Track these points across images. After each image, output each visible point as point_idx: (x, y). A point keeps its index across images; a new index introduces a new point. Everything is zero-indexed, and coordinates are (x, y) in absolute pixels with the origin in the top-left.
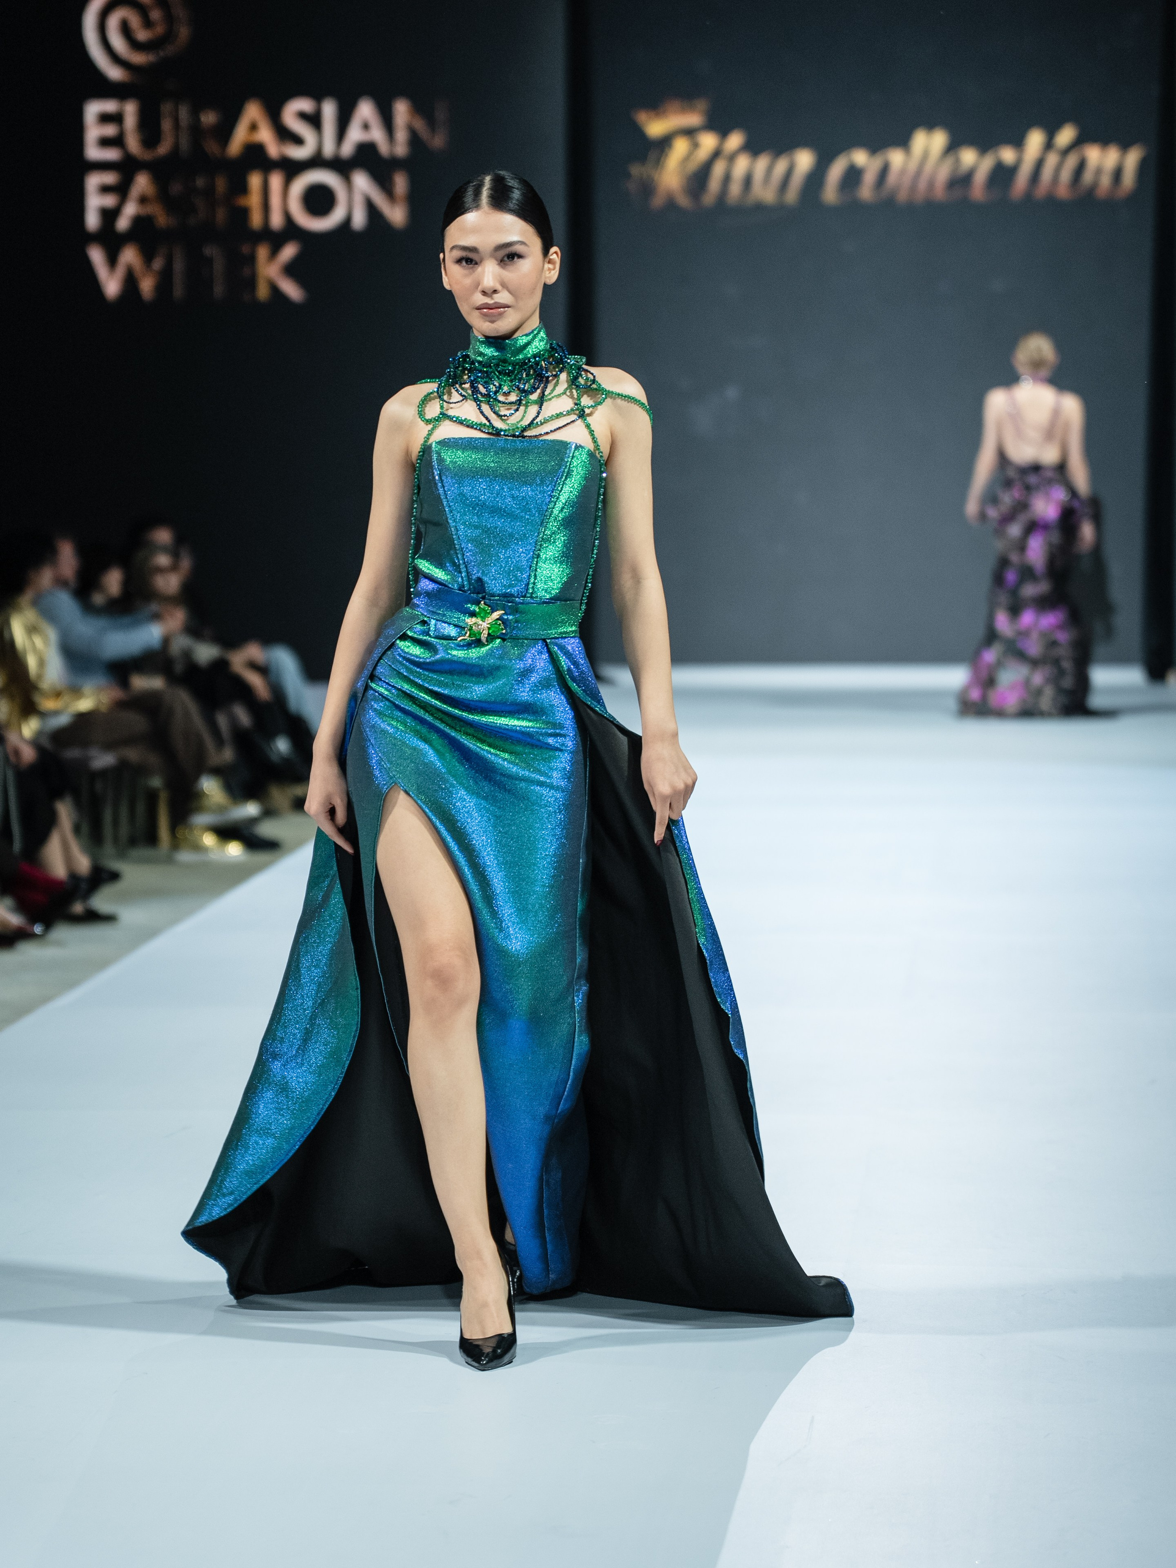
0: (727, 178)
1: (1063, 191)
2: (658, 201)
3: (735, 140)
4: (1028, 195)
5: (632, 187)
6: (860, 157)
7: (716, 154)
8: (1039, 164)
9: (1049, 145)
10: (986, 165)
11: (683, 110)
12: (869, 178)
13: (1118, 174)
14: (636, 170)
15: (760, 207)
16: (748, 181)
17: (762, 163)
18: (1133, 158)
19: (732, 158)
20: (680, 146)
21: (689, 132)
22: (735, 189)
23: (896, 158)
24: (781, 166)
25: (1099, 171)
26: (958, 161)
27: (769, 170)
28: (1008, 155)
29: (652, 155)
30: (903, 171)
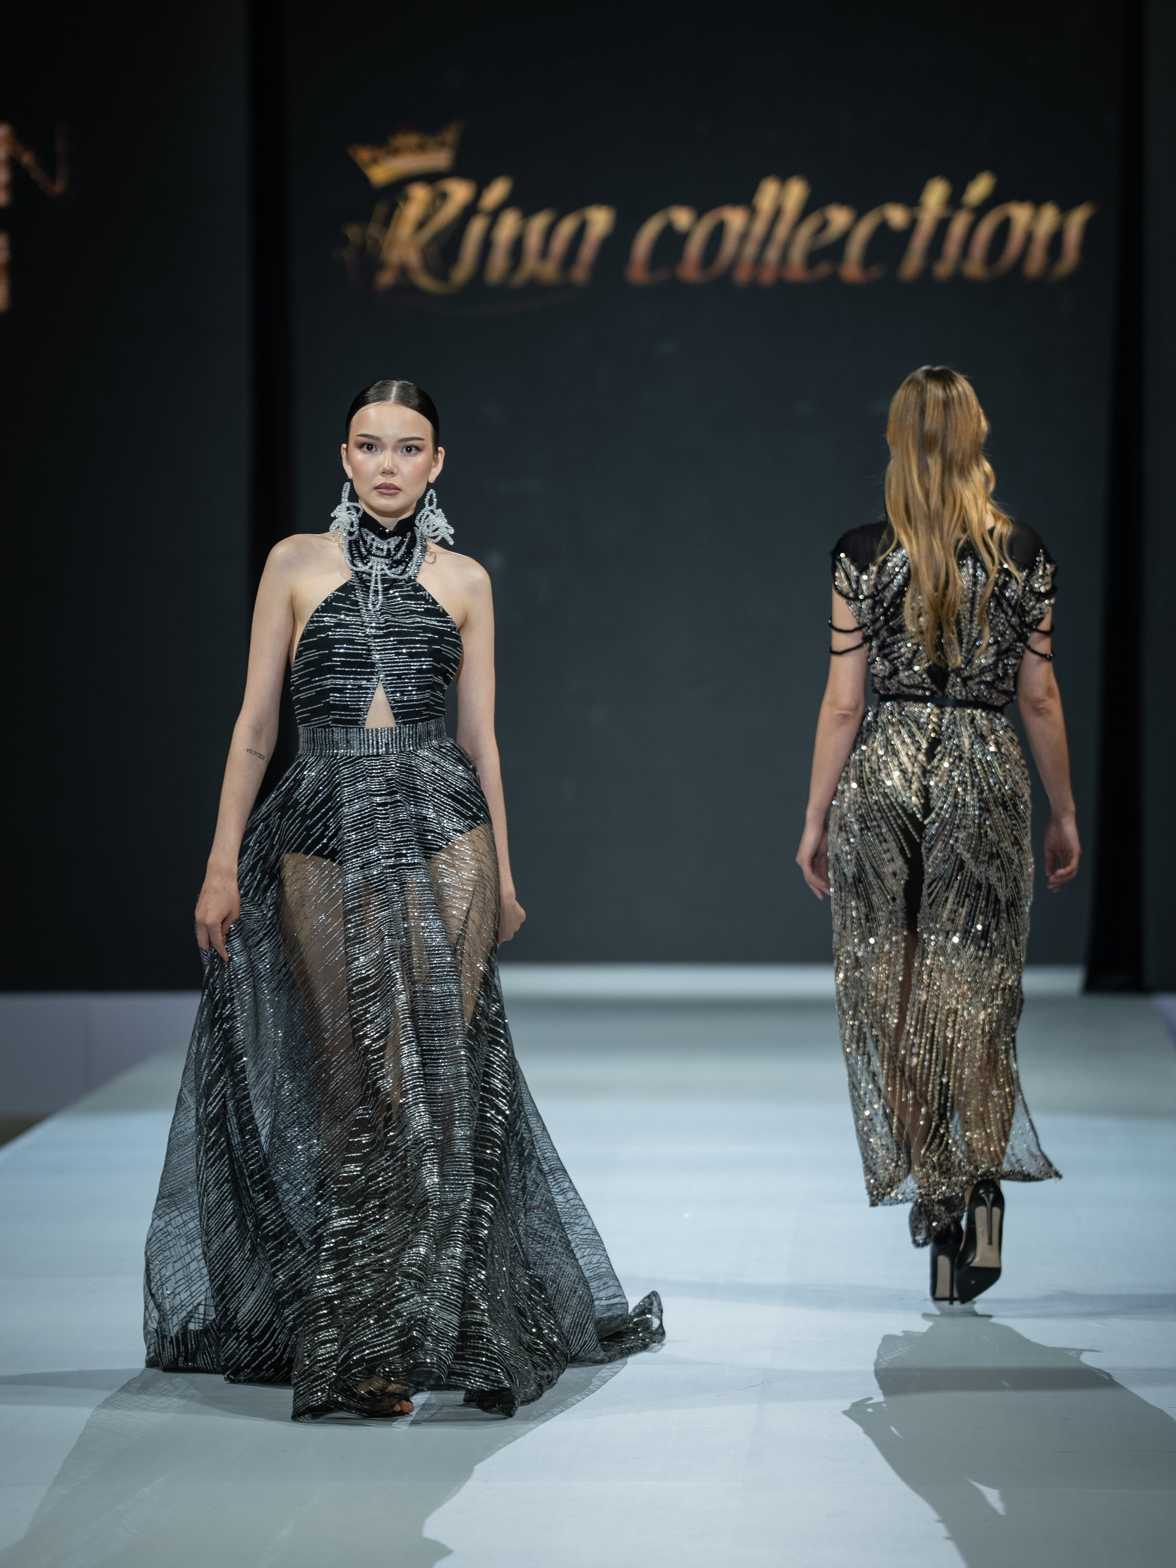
0: (487, 244)
1: (975, 267)
2: (386, 278)
3: (498, 191)
4: (927, 271)
5: (348, 255)
6: (682, 217)
7: (470, 210)
8: (942, 226)
9: (954, 201)
10: (865, 228)
11: (421, 148)
12: (695, 247)
13: (1057, 239)
14: (352, 232)
15: (534, 286)
16: (518, 246)
17: (539, 223)
18: (1078, 218)
19: (495, 215)
20: (420, 194)
21: (431, 178)
22: (499, 263)
23: (735, 218)
24: (567, 227)
25: (1029, 238)
26: (824, 225)
27: (549, 233)
28: (897, 216)
29: (380, 210)
30: (744, 236)
